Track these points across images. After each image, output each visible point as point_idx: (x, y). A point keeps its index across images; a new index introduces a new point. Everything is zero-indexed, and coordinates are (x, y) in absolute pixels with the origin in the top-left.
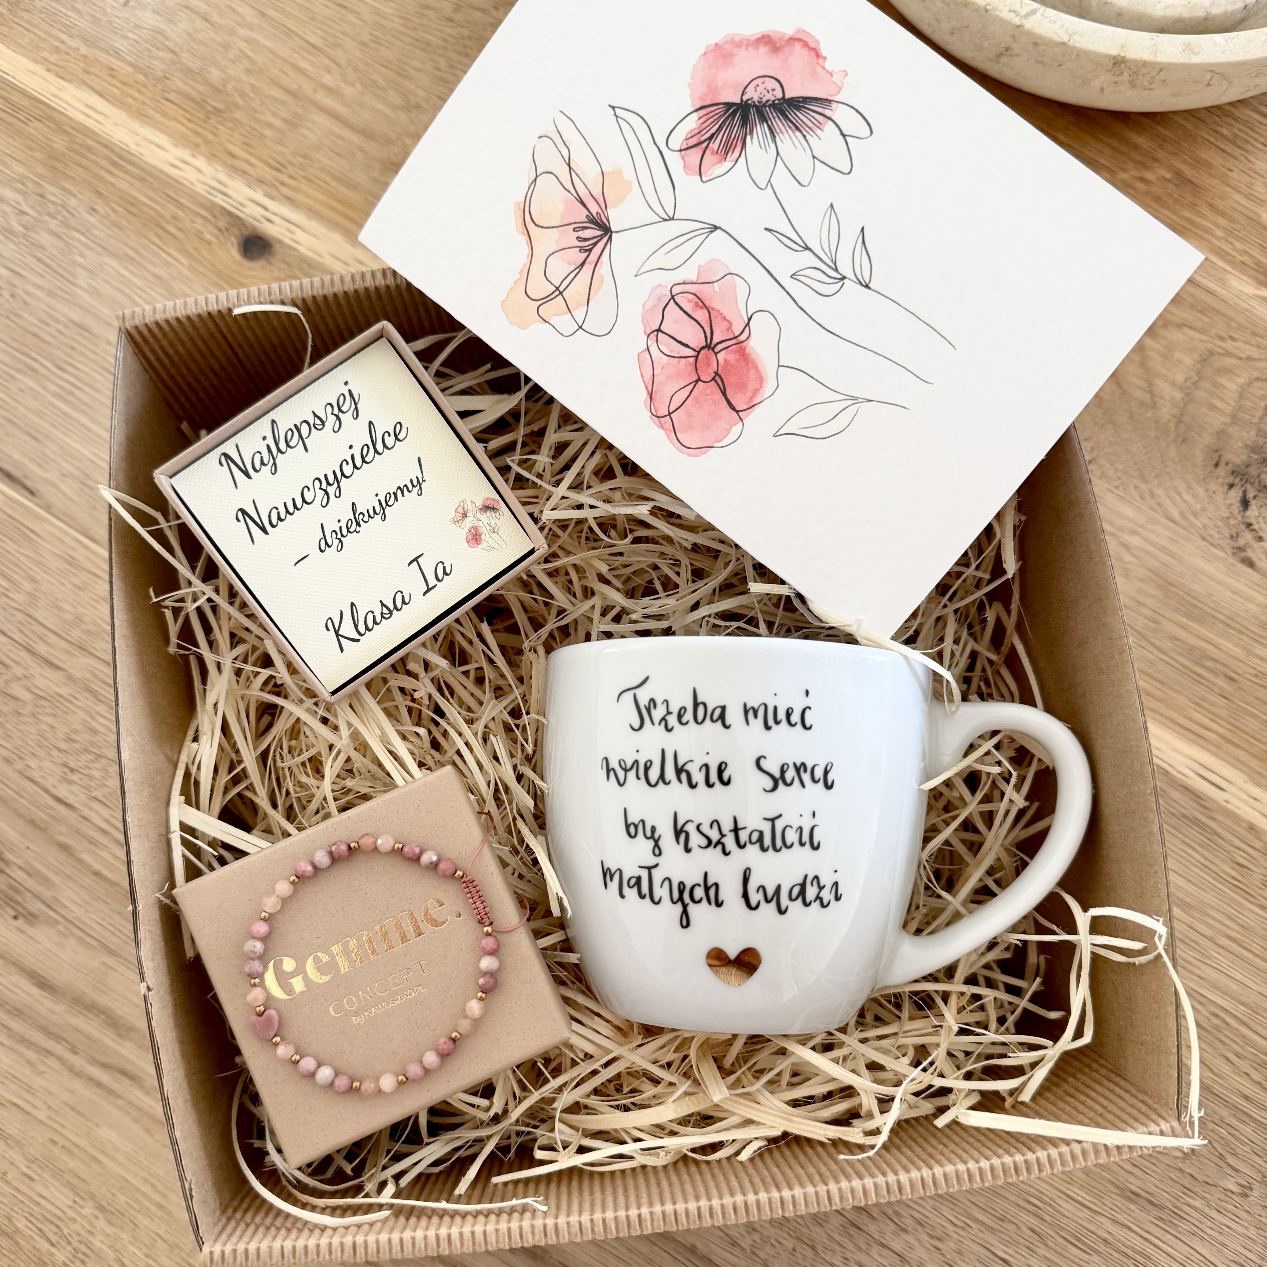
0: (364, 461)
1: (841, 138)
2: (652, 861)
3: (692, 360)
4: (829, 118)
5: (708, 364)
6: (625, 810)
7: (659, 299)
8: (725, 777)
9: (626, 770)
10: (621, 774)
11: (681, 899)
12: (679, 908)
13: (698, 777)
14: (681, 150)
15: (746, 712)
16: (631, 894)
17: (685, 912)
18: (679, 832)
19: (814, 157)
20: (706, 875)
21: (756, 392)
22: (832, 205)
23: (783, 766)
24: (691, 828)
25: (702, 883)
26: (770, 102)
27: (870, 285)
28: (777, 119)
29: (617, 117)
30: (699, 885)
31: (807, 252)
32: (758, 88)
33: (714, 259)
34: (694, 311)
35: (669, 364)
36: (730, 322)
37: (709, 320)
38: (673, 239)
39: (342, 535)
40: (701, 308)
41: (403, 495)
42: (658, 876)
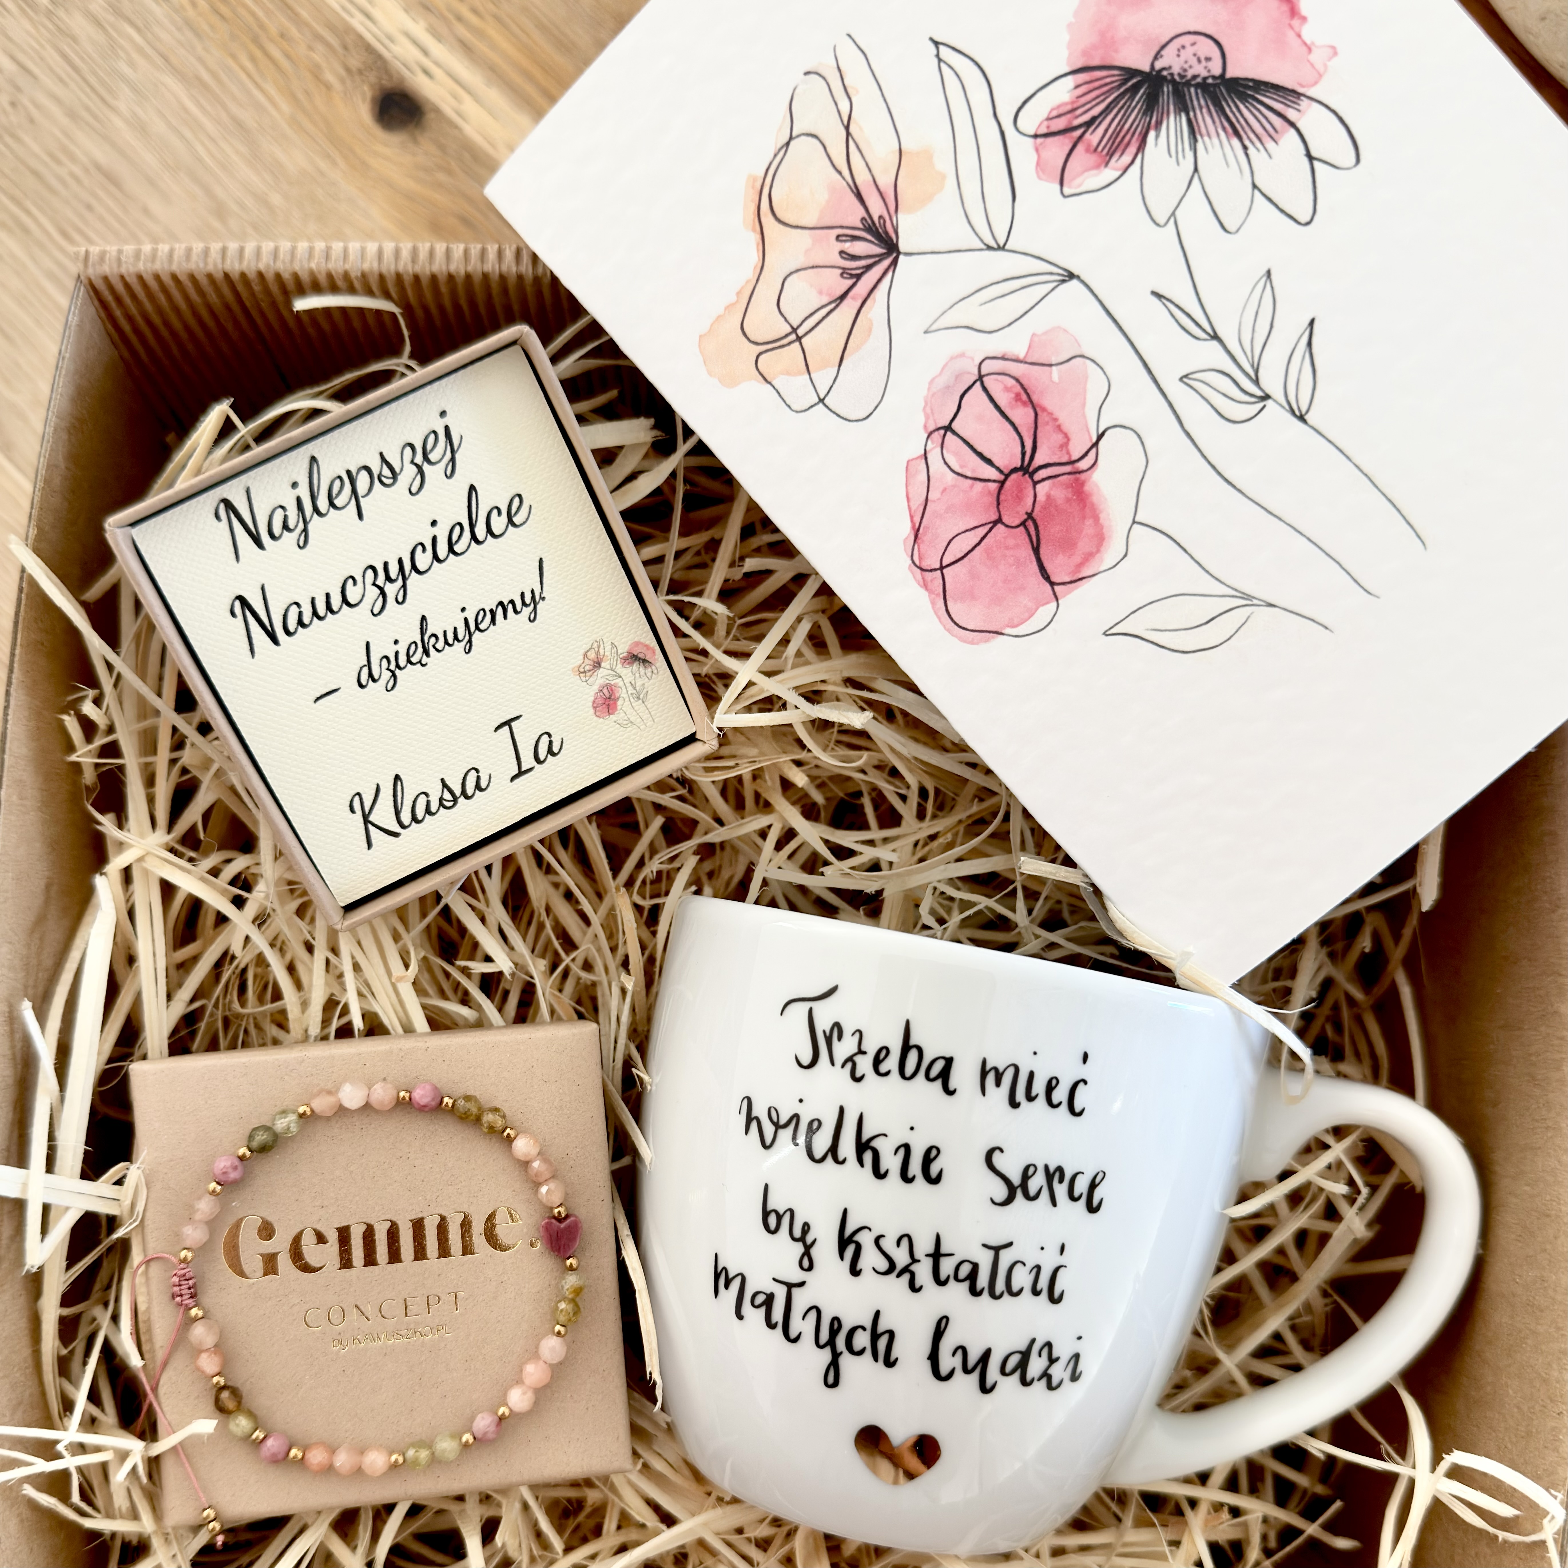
0: (451, 550)
1: (1306, 160)
2: (795, 1275)
3: (994, 486)
4: (1292, 125)
5: (1019, 498)
6: (766, 1187)
7: (958, 377)
8: (934, 1170)
9: (778, 1126)
10: (769, 1129)
11: (831, 1343)
12: (825, 1356)
13: (891, 1162)
14: (1036, 136)
15: (984, 1074)
16: (755, 1316)
17: (834, 1363)
18: (846, 1241)
19: (1255, 186)
20: (877, 1314)
21: (1088, 557)
22: (1269, 273)
23: (1027, 1169)
24: (866, 1239)
25: (868, 1325)
26: (1199, 80)
27: (1306, 417)
28: (1205, 110)
29: (940, 60)
30: (864, 1329)
31: (1215, 343)
32: (1182, 52)
33: (1059, 327)
34: (1012, 408)
35: (954, 486)
36: (1067, 437)
37: (1033, 426)
38: (998, 283)
39: (398, 666)
40: (1024, 404)
41: (505, 617)
42: (802, 1300)
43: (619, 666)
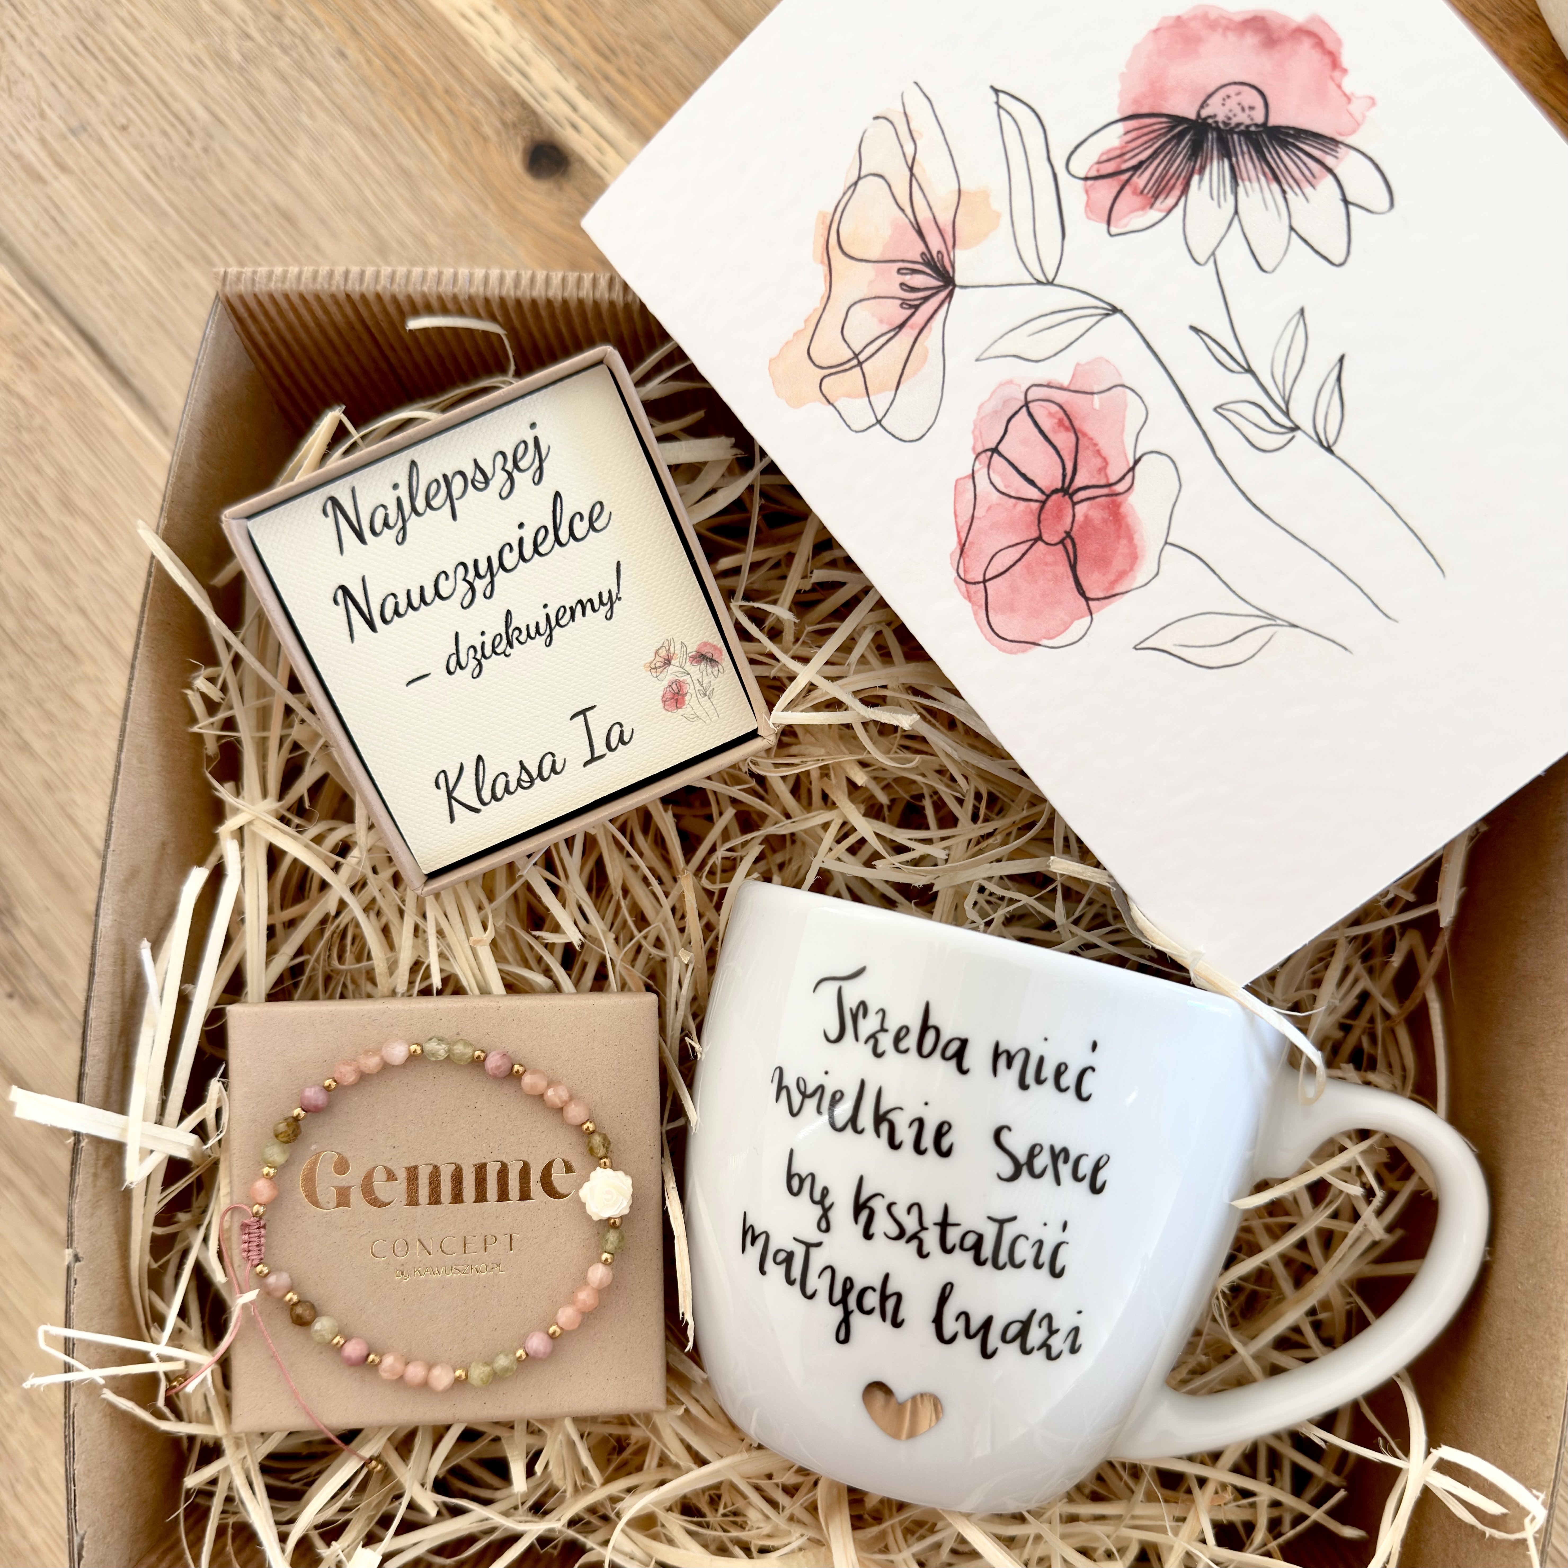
0: (536, 551)
1: (1341, 204)
2: (813, 1236)
3: (1035, 506)
4: (1330, 171)
5: (1059, 517)
6: (792, 1152)
7: (1006, 402)
8: (945, 1144)
9: (805, 1096)
10: (797, 1098)
11: (844, 1301)
12: (837, 1313)
13: (905, 1134)
14: (1086, 179)
15: (996, 1056)
16: (776, 1272)
17: (846, 1321)
18: (860, 1206)
19: (1292, 229)
20: (887, 1277)
21: (1122, 575)
22: (1302, 312)
23: (1033, 1148)
24: (879, 1205)
25: (878, 1286)
26: (1242, 128)
27: (1334, 449)
28: (1247, 156)
29: (999, 107)
30: (874, 1290)
31: (1248, 376)
32: (1228, 101)
33: (1101, 358)
34: (1055, 432)
35: (999, 504)
36: (1105, 461)
37: (1074, 450)
38: (1046, 315)
39: (483, 655)
40: (1067, 429)
41: (584, 614)
42: (818, 1260)
43: (688, 664)
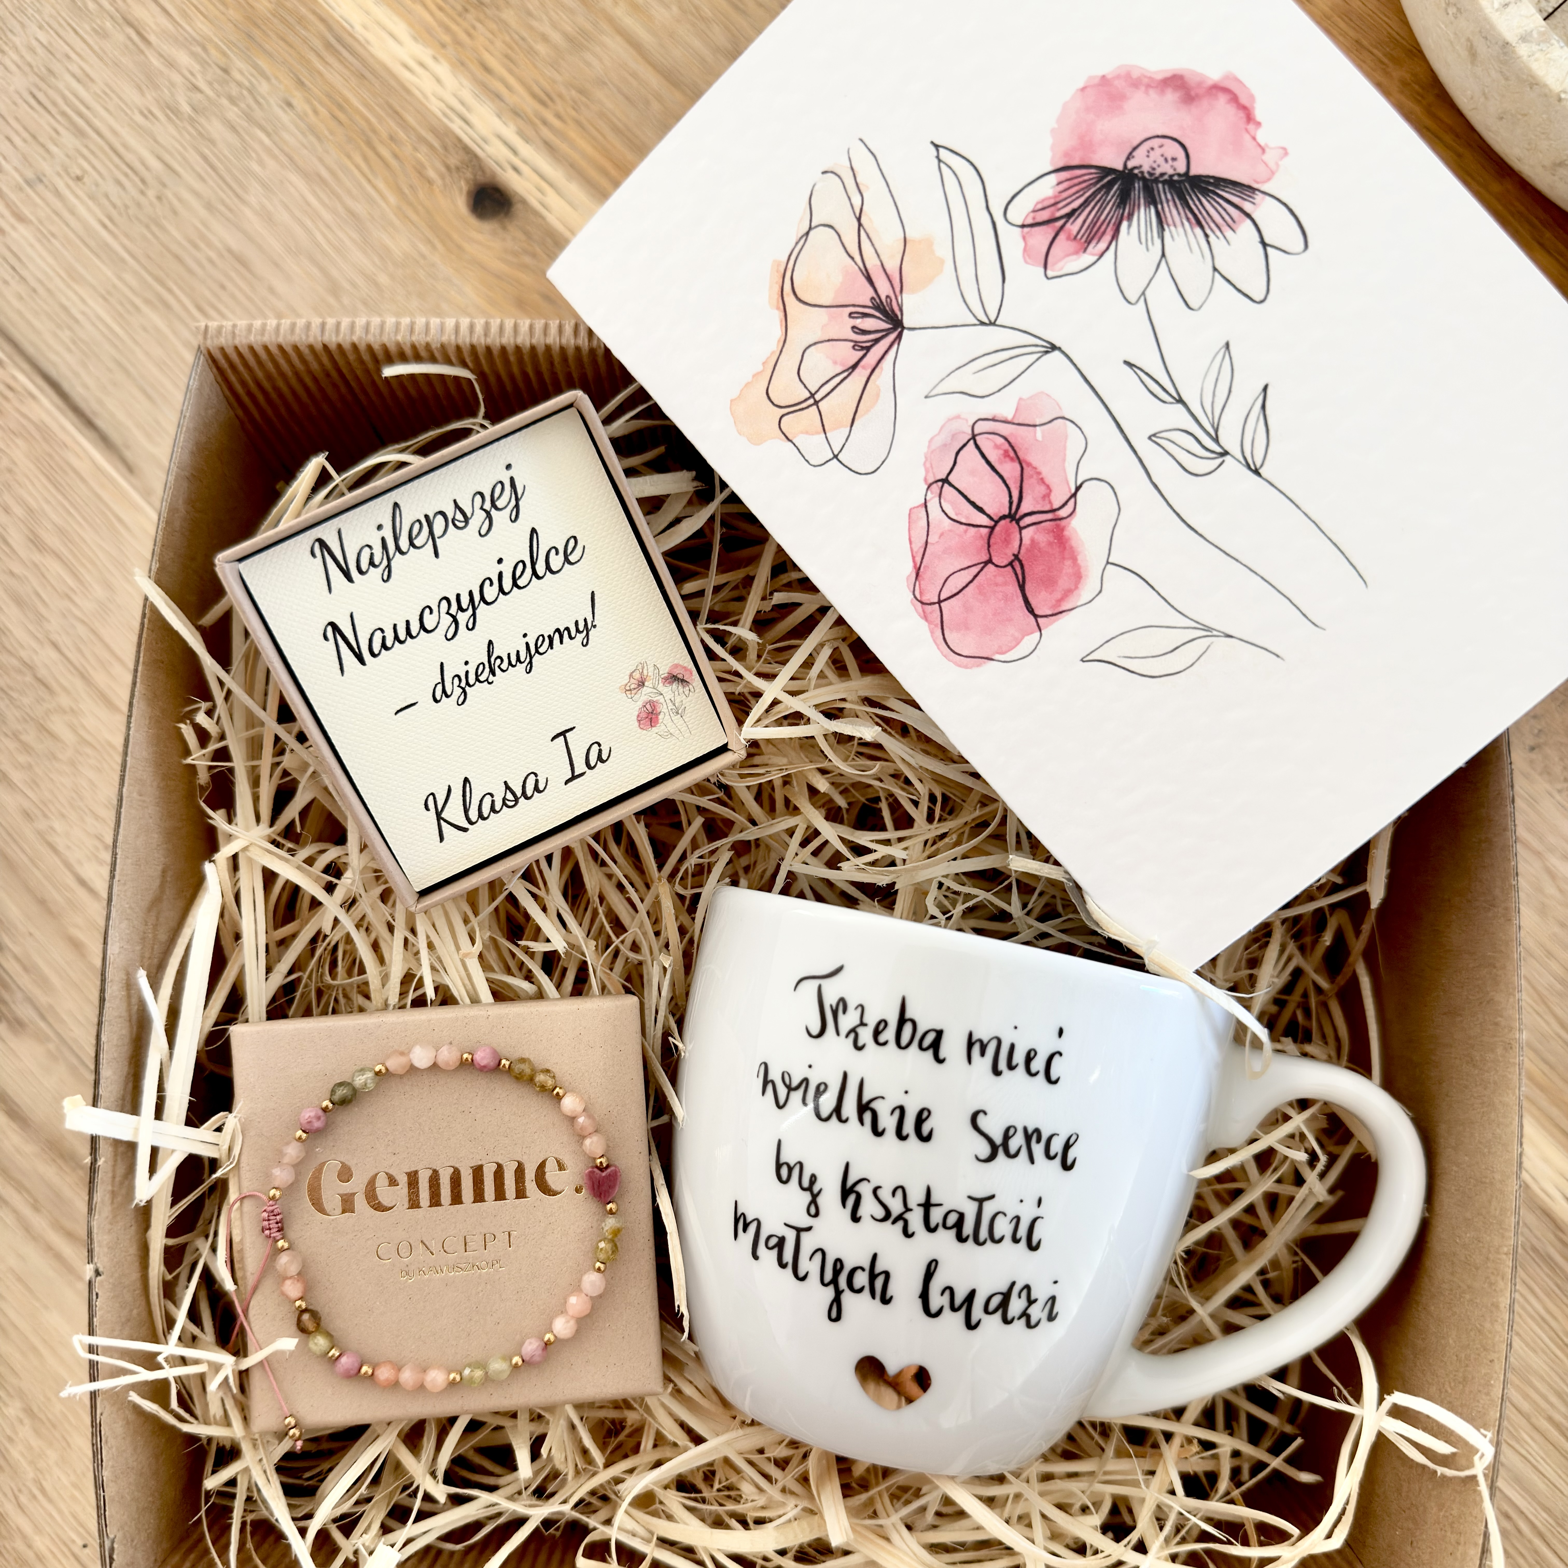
0: (515, 584)
1: (1260, 246)
2: (804, 1221)
3: (985, 531)
4: (1248, 216)
5: (1007, 541)
6: (779, 1142)
7: (954, 436)
8: (925, 1130)
9: (790, 1089)
10: (782, 1091)
11: (834, 1281)
12: (829, 1293)
13: (888, 1122)
14: (1023, 226)
15: (970, 1044)
16: (768, 1257)
17: (837, 1301)
18: (848, 1191)
19: (1215, 269)
20: (875, 1257)
21: (1068, 593)
22: (1227, 345)
23: (1008, 1130)
24: (865, 1190)
25: (867, 1266)
26: (1166, 177)
27: (1261, 471)
28: (1171, 203)
29: (940, 161)
30: (863, 1269)
31: (1180, 406)
32: (1152, 153)
33: (1042, 392)
34: (1001, 462)
35: (950, 531)
36: (1048, 487)
37: (1019, 479)
38: (989, 354)
39: (468, 684)
40: (1012, 459)
41: (561, 642)
42: (809, 1243)
43: (661, 684)
